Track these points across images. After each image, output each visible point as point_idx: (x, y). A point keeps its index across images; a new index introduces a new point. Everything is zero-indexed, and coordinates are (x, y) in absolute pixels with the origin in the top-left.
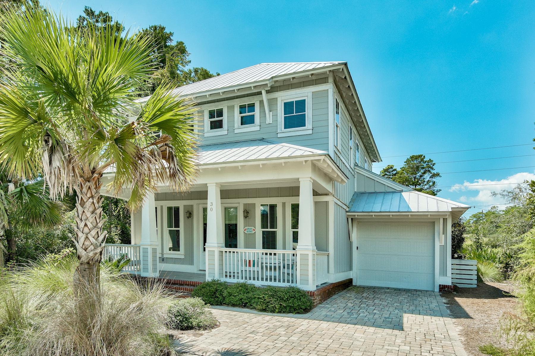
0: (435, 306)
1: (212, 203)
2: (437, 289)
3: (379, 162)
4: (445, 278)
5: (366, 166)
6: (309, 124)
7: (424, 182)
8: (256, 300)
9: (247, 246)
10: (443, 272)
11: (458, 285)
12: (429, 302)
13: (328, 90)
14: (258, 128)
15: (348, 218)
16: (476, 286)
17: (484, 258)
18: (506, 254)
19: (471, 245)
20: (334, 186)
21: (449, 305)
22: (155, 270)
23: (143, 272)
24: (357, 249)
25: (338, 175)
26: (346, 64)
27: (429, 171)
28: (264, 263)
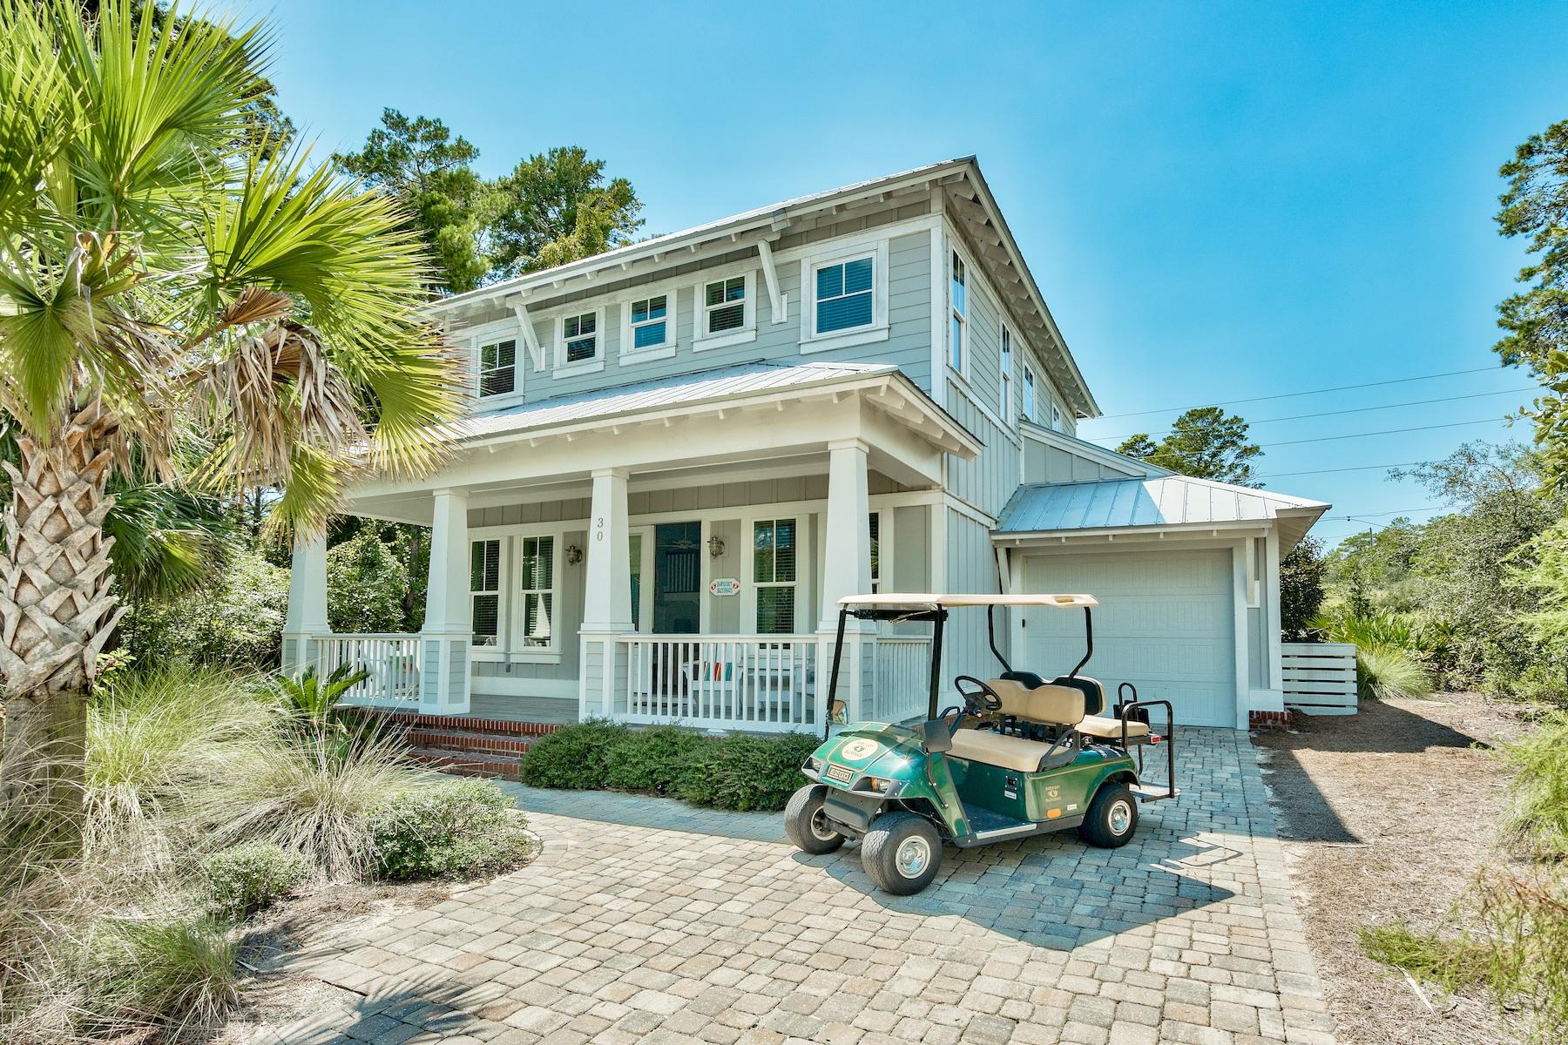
0: (1229, 776)
1: (601, 520)
2: (1243, 724)
3: (1093, 416)
4: (1265, 692)
5: (1057, 426)
6: (880, 317)
7: (1223, 467)
8: (688, 775)
9: (716, 629)
10: (1260, 678)
11: (1305, 710)
12: (1215, 763)
13: (929, 230)
14: (751, 336)
15: (996, 549)
16: (1354, 711)
17: (1377, 636)
18: (1437, 626)
19: (1341, 607)
20: (947, 468)
21: (1271, 772)
22: (455, 695)
23: (426, 702)
24: (1024, 625)
25: (946, 433)
26: (972, 161)
27: (1234, 443)
28: (756, 670)
